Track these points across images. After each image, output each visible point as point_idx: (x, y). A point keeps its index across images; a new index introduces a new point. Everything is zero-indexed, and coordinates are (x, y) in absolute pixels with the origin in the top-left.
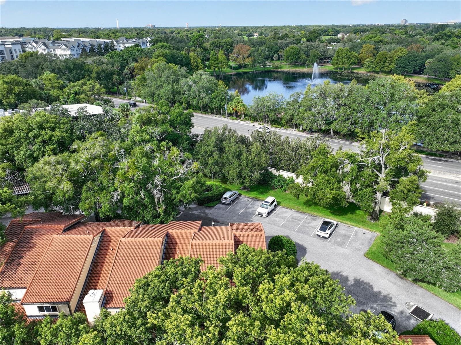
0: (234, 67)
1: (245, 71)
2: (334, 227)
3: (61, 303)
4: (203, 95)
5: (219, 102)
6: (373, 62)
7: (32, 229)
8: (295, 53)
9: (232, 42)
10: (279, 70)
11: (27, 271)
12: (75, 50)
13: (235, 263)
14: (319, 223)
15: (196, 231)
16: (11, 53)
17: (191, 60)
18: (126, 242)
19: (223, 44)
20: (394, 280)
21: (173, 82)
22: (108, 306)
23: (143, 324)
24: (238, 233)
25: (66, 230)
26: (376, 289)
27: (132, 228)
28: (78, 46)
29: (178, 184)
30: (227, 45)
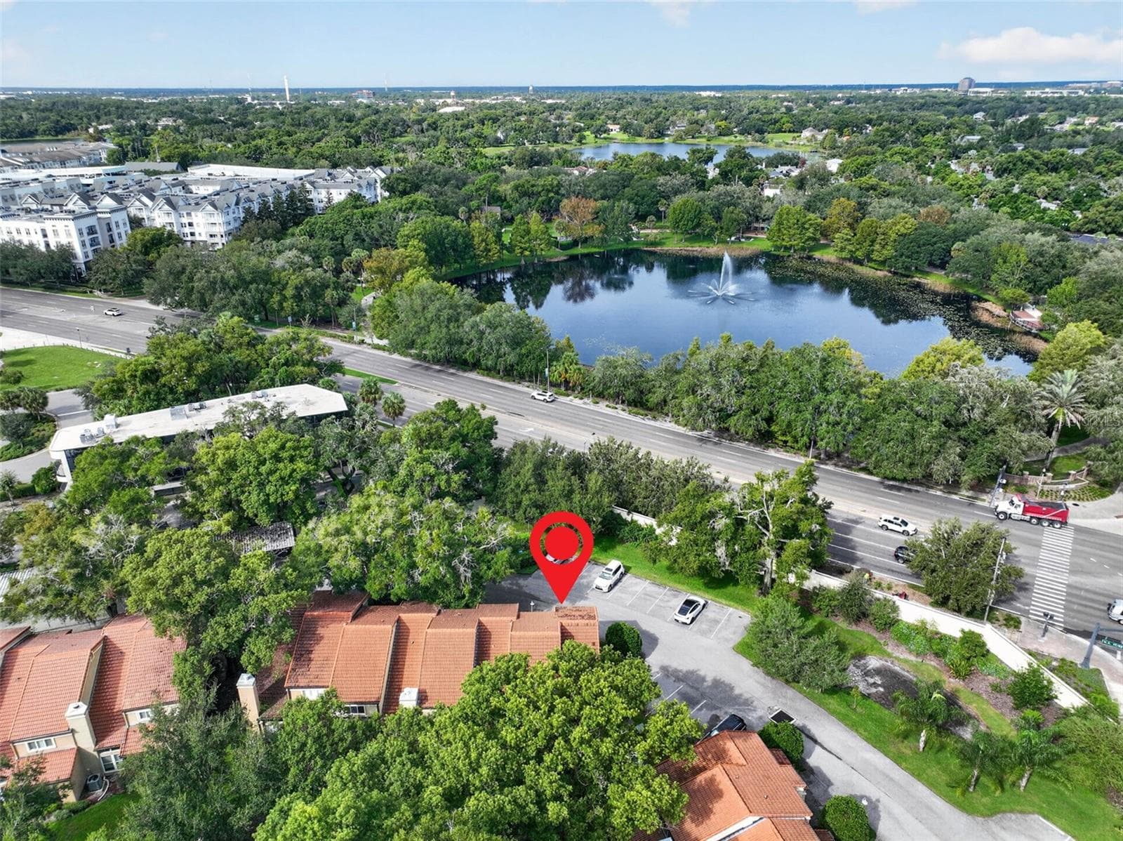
0: (561, 245)
1: (585, 251)
2: (699, 608)
3: (370, 703)
4: (505, 348)
5: (533, 362)
6: (850, 240)
7: (313, 617)
8: (692, 215)
9: (559, 185)
10: (658, 249)
11: (321, 667)
12: (231, 211)
13: (561, 659)
14: (679, 602)
15: (514, 619)
16: (110, 230)
17: (473, 237)
18: (433, 634)
19: (540, 189)
20: (762, 680)
21: (449, 320)
22: (424, 706)
23: (487, 707)
24: (565, 622)
25: (355, 617)
26: (737, 692)
27: (434, 615)
28: (237, 204)
29: (490, 557)
30: (549, 191)
